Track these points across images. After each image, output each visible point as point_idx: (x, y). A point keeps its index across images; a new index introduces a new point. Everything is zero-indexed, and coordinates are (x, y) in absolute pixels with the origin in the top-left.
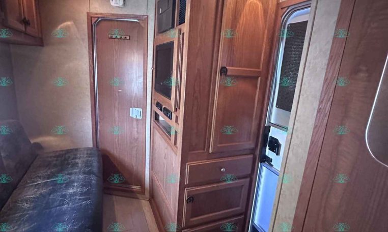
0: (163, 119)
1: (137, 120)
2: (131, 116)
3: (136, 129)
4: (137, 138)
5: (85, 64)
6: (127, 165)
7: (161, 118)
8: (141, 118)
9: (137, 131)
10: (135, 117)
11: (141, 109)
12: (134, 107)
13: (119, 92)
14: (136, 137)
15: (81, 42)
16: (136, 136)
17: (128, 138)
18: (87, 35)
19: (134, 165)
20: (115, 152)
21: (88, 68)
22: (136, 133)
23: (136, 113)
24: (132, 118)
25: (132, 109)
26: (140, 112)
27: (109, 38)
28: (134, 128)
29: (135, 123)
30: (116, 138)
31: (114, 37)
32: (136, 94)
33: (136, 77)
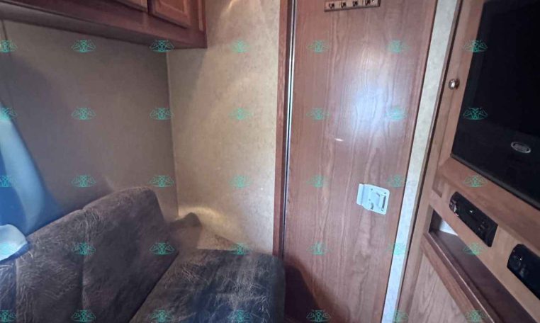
0: (451, 232)
1: (373, 215)
2: (358, 202)
3: (367, 236)
4: (368, 257)
5: (271, 79)
6: (336, 302)
7: (446, 228)
8: (384, 212)
9: (370, 241)
10: (368, 207)
11: (388, 192)
12: (370, 182)
13: (335, 143)
14: (364, 254)
15: (267, 30)
16: (365, 251)
17: (346, 249)
18: (278, 11)
19: (352, 309)
20: (314, 270)
21: (277, 87)
22: (365, 243)
23: (372, 197)
24: (361, 209)
25: (364, 188)
26: (385, 198)
27: (326, 11)
28: (364, 232)
29: (366, 220)
30: (319, 242)
31: (337, 5)
32: (377, 150)
33: (385, 108)
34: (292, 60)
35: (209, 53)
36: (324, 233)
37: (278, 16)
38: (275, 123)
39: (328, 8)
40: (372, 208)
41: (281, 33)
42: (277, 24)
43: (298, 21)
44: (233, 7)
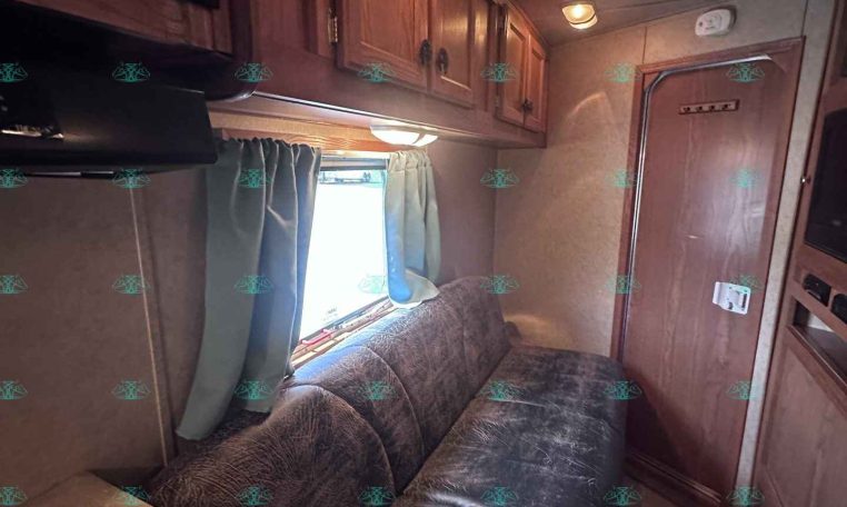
1: (732, 316)
2: (715, 301)
3: (724, 340)
4: (727, 363)
7: (815, 323)
8: (745, 312)
9: (728, 346)
10: (725, 306)
11: (749, 290)
12: (728, 281)
13: (689, 240)
14: (722, 361)
15: (617, 131)
16: (723, 357)
18: (630, 114)
19: (707, 430)
20: (660, 382)
22: (723, 349)
23: (730, 296)
24: (718, 308)
25: (721, 286)
26: (745, 296)
27: (681, 114)
28: (721, 336)
29: (724, 322)
30: (666, 350)
31: (693, 109)
32: (737, 247)
33: (744, 204)
34: (642, 156)
35: (550, 152)
36: (673, 338)
37: (629, 119)
38: (620, 220)
39: (683, 111)
40: (731, 308)
41: (631, 134)
42: (627, 127)
43: (650, 122)
44: (581, 109)
